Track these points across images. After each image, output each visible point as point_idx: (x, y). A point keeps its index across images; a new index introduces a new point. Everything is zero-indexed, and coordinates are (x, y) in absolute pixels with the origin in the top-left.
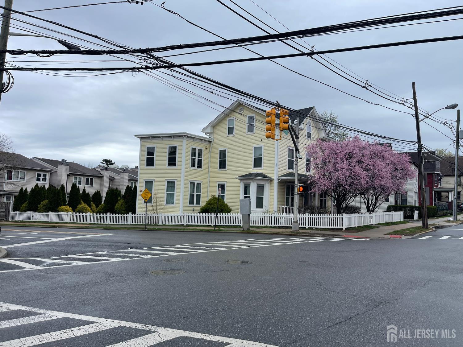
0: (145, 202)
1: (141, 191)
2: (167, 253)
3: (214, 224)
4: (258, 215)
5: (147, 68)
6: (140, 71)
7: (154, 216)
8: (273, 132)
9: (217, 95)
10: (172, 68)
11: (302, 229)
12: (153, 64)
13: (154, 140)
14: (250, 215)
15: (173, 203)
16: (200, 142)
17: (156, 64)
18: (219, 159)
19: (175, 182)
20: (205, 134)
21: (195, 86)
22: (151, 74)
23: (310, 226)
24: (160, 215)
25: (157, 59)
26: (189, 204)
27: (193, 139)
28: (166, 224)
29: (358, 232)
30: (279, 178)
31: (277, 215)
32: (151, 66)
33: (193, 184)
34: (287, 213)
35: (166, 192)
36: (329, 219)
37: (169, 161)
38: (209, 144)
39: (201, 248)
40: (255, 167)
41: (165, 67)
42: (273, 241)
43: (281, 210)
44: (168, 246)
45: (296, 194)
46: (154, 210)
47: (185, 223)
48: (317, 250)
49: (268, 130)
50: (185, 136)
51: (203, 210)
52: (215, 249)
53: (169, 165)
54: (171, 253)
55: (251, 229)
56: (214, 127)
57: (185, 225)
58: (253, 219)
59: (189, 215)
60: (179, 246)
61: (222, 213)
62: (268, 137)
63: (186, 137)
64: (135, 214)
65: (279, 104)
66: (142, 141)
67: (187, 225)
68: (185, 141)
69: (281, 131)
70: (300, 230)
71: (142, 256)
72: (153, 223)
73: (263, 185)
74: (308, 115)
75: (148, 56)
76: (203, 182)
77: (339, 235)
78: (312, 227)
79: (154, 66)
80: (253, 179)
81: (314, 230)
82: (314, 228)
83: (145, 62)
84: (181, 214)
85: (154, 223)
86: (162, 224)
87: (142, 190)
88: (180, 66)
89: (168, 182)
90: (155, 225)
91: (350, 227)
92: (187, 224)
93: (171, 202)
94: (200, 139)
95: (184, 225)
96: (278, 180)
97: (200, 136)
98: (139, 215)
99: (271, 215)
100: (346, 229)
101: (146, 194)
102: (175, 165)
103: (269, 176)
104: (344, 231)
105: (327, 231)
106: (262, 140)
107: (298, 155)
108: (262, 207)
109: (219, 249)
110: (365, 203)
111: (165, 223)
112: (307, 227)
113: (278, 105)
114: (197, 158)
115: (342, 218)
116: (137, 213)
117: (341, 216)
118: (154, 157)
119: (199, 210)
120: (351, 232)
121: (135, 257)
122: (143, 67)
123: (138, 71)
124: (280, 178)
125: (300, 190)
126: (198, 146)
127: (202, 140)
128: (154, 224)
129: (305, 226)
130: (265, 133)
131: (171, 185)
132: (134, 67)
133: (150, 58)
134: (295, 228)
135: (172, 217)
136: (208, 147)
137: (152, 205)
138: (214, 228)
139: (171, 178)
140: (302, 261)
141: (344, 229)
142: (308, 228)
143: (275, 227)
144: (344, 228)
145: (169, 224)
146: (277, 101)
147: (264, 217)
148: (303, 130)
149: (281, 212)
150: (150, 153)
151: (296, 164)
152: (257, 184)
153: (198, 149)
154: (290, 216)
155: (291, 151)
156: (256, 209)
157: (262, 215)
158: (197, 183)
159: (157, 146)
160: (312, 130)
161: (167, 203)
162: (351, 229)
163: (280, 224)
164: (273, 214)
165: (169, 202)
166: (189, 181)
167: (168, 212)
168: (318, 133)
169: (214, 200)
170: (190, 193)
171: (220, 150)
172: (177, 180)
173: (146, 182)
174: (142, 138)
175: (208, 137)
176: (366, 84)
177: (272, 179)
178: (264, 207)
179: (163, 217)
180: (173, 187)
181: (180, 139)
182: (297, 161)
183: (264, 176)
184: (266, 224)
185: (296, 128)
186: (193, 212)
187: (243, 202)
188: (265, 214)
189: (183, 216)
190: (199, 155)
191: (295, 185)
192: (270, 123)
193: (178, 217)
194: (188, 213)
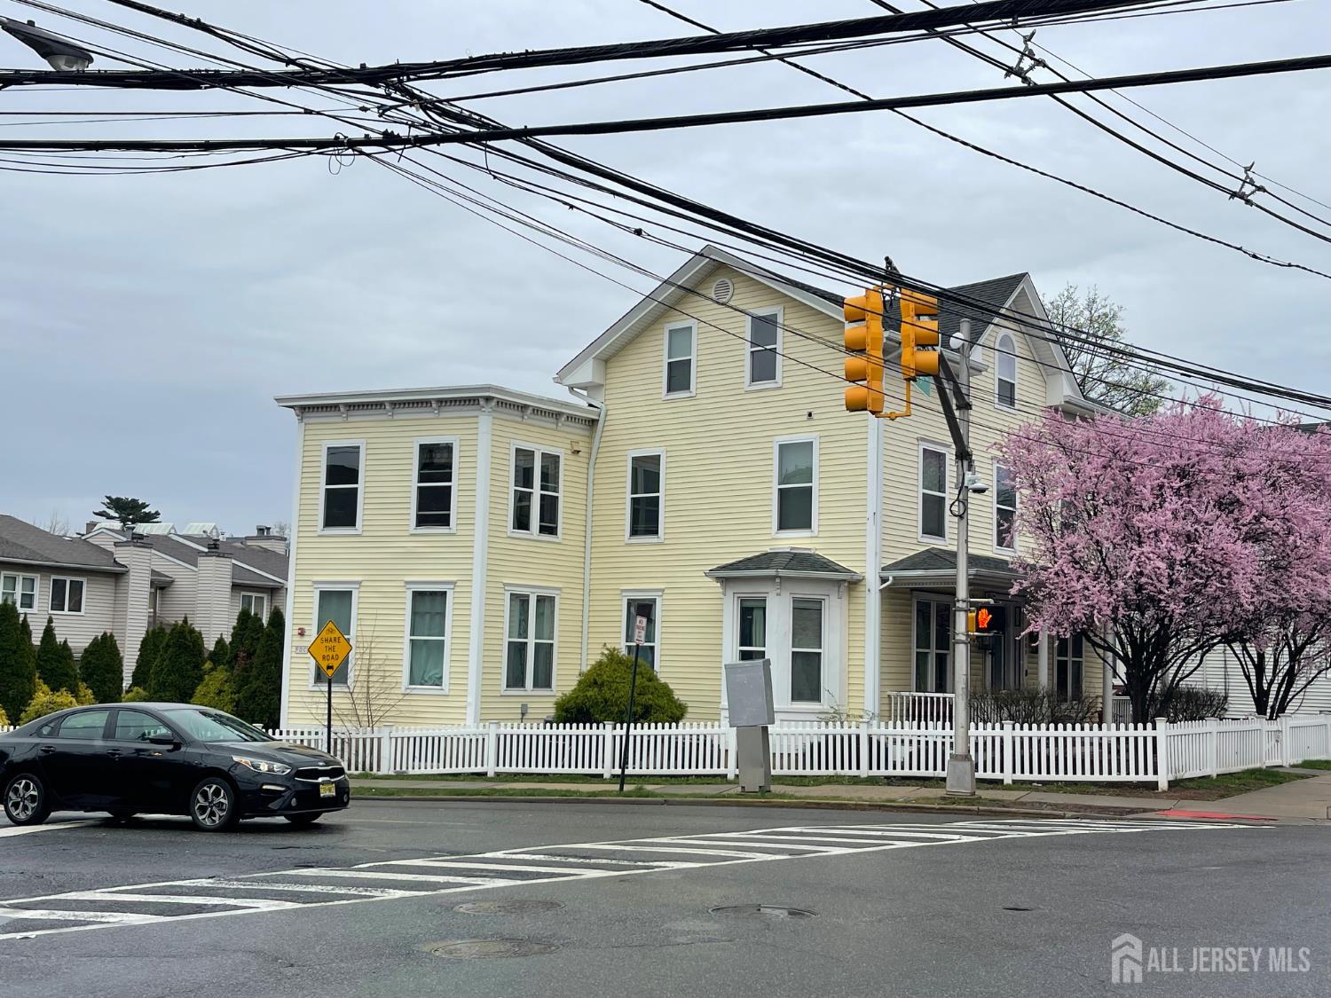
0: (319, 678)
1: (302, 633)
2: (465, 880)
3: (618, 771)
4: (800, 730)
5: (389, 140)
6: (362, 153)
7: (357, 740)
8: (875, 385)
9: (660, 241)
10: (489, 143)
11: (986, 785)
12: (410, 126)
13: (359, 419)
14: (771, 728)
15: (438, 681)
16: (549, 423)
17: (426, 124)
18: (629, 496)
19: (445, 593)
20: (571, 388)
21: (572, 207)
22: (404, 164)
23: (1018, 776)
24: (382, 732)
25: (426, 105)
26: (508, 686)
27: (519, 413)
28: (411, 772)
29: (1222, 797)
30: (885, 574)
31: (880, 730)
32: (402, 131)
33: (520, 601)
35: (408, 637)
36: (1092, 744)
37: (421, 506)
38: (587, 433)
39: (592, 861)
40: (782, 526)
41: (463, 138)
42: (879, 833)
43: (896, 710)
44: (453, 855)
45: (964, 638)
46: (360, 713)
47: (490, 769)
48: (1065, 867)
49: (853, 377)
50: (488, 399)
51: (567, 711)
52: (651, 864)
53: (422, 521)
54: (479, 881)
55: (775, 788)
56: (606, 361)
57: (491, 774)
58: (781, 746)
59: (508, 731)
60: (500, 855)
62: (854, 406)
63: (493, 403)
64: (277, 731)
65: (895, 269)
66: (305, 420)
67: (498, 774)
68: (486, 422)
69: (908, 380)
70: (979, 793)
71: (366, 891)
72: (353, 766)
73: (820, 602)
74: (1003, 311)
75: (393, 95)
76: (565, 591)
77: (1145, 811)
78: (1027, 776)
79: (414, 132)
80: (778, 580)
81: (1037, 789)
82: (1038, 782)
83: (381, 119)
84: (474, 730)
85: (357, 769)
86: (392, 772)
87: (306, 628)
88: (523, 135)
89: (417, 595)
90: (365, 776)
91: (1187, 776)
92: (501, 769)
93: (430, 678)
94: (552, 415)
95: (485, 774)
96: (884, 580)
97: (550, 401)
98: (295, 733)
99: (854, 731)
100: (1172, 784)
101: (331, 644)
102: (444, 521)
103: (843, 564)
104: (1164, 792)
105: (1093, 793)
106: (810, 415)
107: (968, 475)
108: (815, 696)
109: (667, 864)
110: (1248, 678)
111: (404, 769)
112: (1008, 781)
113: (891, 276)
114: (537, 492)
115: (1154, 739)
116: (284, 724)
117: (1149, 732)
118: (357, 489)
119: (551, 712)
120: (1192, 798)
121: (341, 897)
122: (373, 136)
123: (350, 151)
124: (891, 575)
125: (977, 623)
126: (541, 442)
127: (558, 414)
128: (360, 771)
129: (997, 775)
130: (843, 390)
131: (426, 605)
132: (337, 138)
133: (405, 103)
134: (959, 784)
135: (436, 741)
136: (581, 447)
137: (351, 693)
138: (617, 787)
139: (429, 578)
140: (1011, 906)
141: (1163, 785)
142: (1010, 782)
143: (872, 781)
144: (1163, 780)
145: (423, 771)
146: (887, 259)
147: (827, 736)
148: (983, 373)
149: (895, 716)
150: (342, 471)
151: (961, 517)
152: (795, 601)
153: (542, 453)
154: (935, 733)
155: (934, 461)
156: (790, 706)
157: (816, 731)
158: (538, 596)
159: (370, 441)
160: (1017, 370)
161: (412, 682)
162: (1191, 785)
163: (894, 768)
164: (861, 725)
165: (423, 678)
166: (506, 588)
167: (414, 719)
168: (1043, 384)
169: (615, 670)
170: (510, 637)
171: (634, 459)
172: (454, 583)
173: (324, 595)
174: (307, 409)
175: (584, 404)
176: (1245, 182)
177: (855, 577)
178: (824, 694)
179: (399, 741)
180: (438, 613)
181: (467, 411)
182: (963, 503)
183: (825, 563)
184: (835, 768)
185: (958, 363)
186: (522, 719)
187: (738, 676)
188: (831, 724)
189: (484, 739)
190: (545, 477)
191: (958, 601)
192: (862, 351)
193: (458, 739)
194: (502, 724)
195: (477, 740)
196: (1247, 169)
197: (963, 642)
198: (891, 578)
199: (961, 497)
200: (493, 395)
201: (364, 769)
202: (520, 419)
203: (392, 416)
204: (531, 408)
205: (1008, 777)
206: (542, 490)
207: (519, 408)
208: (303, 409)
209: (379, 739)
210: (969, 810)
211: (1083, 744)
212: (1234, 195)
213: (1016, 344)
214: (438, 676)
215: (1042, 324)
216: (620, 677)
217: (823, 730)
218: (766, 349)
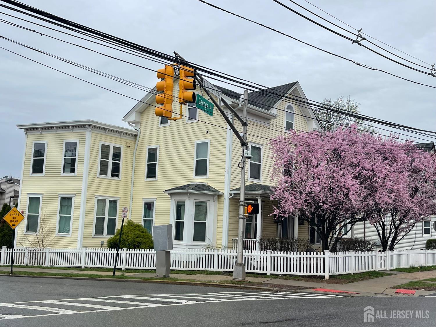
3: (113, 267)
4: (196, 252)
7: (38, 253)
11: (260, 276)
13: (46, 133)
14: (171, 252)
15: (68, 232)
16: (117, 135)
18: (147, 163)
19: (72, 198)
20: (129, 123)
23: (273, 272)
24: (46, 250)
26: (95, 234)
27: (104, 131)
28: (56, 266)
29: (350, 282)
30: (231, 193)
31: (225, 253)
33: (102, 202)
34: (249, 250)
35: (58, 215)
37: (65, 166)
38: (134, 140)
40: (197, 174)
43: (235, 245)
45: (242, 216)
46: (40, 243)
47: (83, 265)
50: (90, 125)
51: (110, 244)
53: (65, 171)
56: (141, 113)
57: (83, 267)
59: (90, 251)
61: (138, 250)
63: (91, 127)
66: (28, 134)
67: (85, 268)
68: (88, 134)
72: (36, 263)
73: (206, 203)
76: (121, 198)
78: (276, 272)
80: (188, 194)
82: (282, 275)
84: (78, 250)
86: (49, 266)
87: (24, 210)
89: (62, 199)
90: (40, 267)
91: (338, 273)
92: (87, 265)
93: (66, 230)
94: (119, 132)
95: (81, 267)
96: (231, 195)
97: (116, 127)
99: (212, 253)
100: (330, 277)
101: (15, 216)
102: (73, 171)
103: (217, 189)
104: (327, 280)
105: (298, 280)
106: (207, 132)
107: (245, 151)
108: (203, 240)
111: (53, 264)
112: (268, 274)
113: (178, 60)
114: (111, 161)
115: (324, 258)
116: (15, 247)
117: (322, 256)
118: (43, 159)
120: (336, 283)
124: (233, 193)
125: (248, 211)
126: (113, 142)
127: (121, 132)
129: (265, 272)
131: (66, 203)
134: (238, 276)
135: (65, 254)
136: (131, 145)
137: (37, 235)
139: (66, 192)
141: (327, 277)
142: (269, 275)
143: (218, 273)
144: (327, 275)
145: (60, 266)
146: (174, 52)
147: (205, 255)
148: (277, 118)
149: (235, 248)
150: (39, 152)
151: (242, 168)
152: (196, 202)
153: (113, 147)
154: (248, 254)
155: (256, 151)
156: (192, 243)
157: (202, 253)
158: (110, 200)
159: (49, 141)
160: (294, 118)
161: (60, 232)
162: (339, 277)
164: (215, 251)
165: (63, 230)
166: (96, 197)
167: (60, 246)
168: (306, 124)
169: (129, 228)
170: (97, 215)
171: (149, 149)
172: (75, 194)
173: (31, 198)
174: (28, 130)
175: (133, 129)
176: (358, 36)
177: (220, 194)
178: (206, 239)
179: (52, 254)
180: (70, 206)
181: (82, 130)
182: (243, 163)
183: (209, 188)
184: (205, 268)
186: (101, 246)
187: (158, 231)
188: (207, 250)
189: (81, 254)
190: (114, 155)
191: (240, 201)
193: (74, 254)
194: (88, 248)
195: (79, 254)
196: (359, 31)
197: (241, 218)
198: (233, 194)
199: (242, 160)
201: (40, 264)
202: (120, 137)
203: (57, 132)
205: (268, 273)
206: (113, 160)
207: (104, 129)
208: (27, 130)
209: (45, 253)
210: (237, 286)
212: (354, 41)
213: (294, 108)
214: (68, 230)
215: (304, 100)
216: (130, 231)
217: (204, 253)
218: (194, 107)
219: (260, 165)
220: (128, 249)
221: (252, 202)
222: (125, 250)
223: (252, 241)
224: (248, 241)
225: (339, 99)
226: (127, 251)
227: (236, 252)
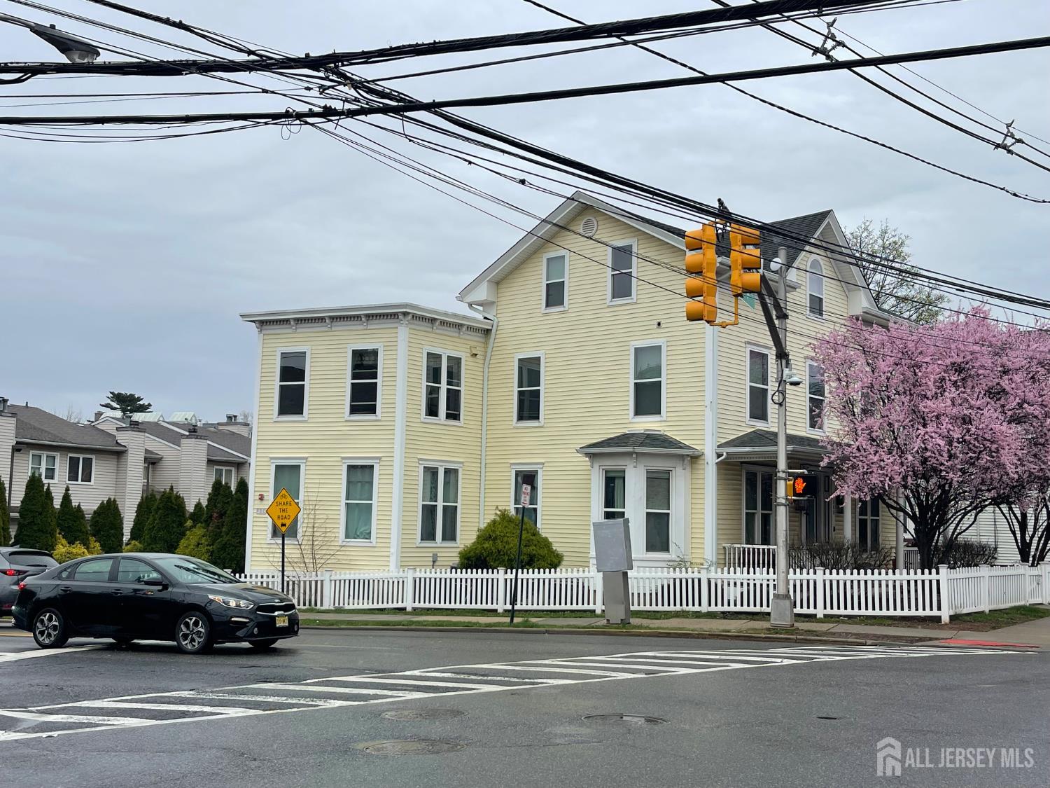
0: (275, 533)
1: (262, 498)
2: (389, 693)
4: (653, 574)
5: (328, 113)
6: (307, 123)
7: (305, 582)
8: (709, 300)
9: (539, 189)
10: (405, 114)
11: (803, 619)
12: (344, 101)
13: (306, 331)
14: (630, 574)
15: (368, 536)
16: (452, 332)
17: (356, 100)
18: (516, 389)
19: (373, 466)
20: (470, 305)
21: (470, 163)
22: (339, 131)
23: (829, 611)
24: (324, 576)
25: (357, 85)
26: (421, 540)
27: (430, 325)
28: (347, 607)
29: (994, 628)
30: (720, 450)
31: (717, 575)
32: (338, 105)
33: (432, 473)
35: (344, 501)
36: (887, 586)
37: (353, 399)
38: (483, 340)
39: (489, 678)
40: (638, 412)
41: (385, 110)
42: (717, 657)
43: (730, 559)
44: (379, 673)
45: (783, 501)
46: (307, 560)
47: (409, 605)
48: (867, 684)
49: (692, 294)
50: (405, 314)
51: (468, 559)
52: (536, 681)
53: (354, 410)
54: (400, 693)
55: (634, 621)
56: (498, 283)
57: (409, 609)
58: (638, 587)
59: (423, 575)
60: (416, 673)
61: (531, 570)
62: (693, 317)
63: (410, 317)
64: (243, 575)
65: (726, 208)
66: (264, 332)
67: (414, 609)
68: (402, 332)
69: (737, 296)
70: (798, 625)
71: (312, 701)
72: (302, 603)
73: (668, 472)
74: (812, 241)
75: (331, 77)
76: (466, 464)
77: (931, 639)
78: (835, 612)
79: (348, 106)
80: (634, 456)
81: (844, 622)
82: (845, 616)
83: (322, 96)
84: (396, 574)
85: (304, 605)
86: (332, 608)
87: (265, 494)
88: (432, 107)
89: (351, 468)
90: (311, 610)
91: (965, 611)
92: (417, 605)
93: (361, 533)
94: (455, 326)
95: (404, 609)
96: (719, 455)
97: (455, 315)
98: (257, 576)
99: (696, 575)
100: (952, 618)
101: (284, 507)
102: (372, 410)
103: (687, 443)
104: (946, 624)
105: (888, 625)
106: (659, 324)
107: (786, 371)
108: (665, 548)
109: (549, 681)
110: (1014, 532)
111: (341, 605)
112: (820, 615)
113: (723, 213)
114: (444, 387)
115: (938, 582)
116: (247, 571)
117: (934, 576)
118: (303, 385)
119: (457, 560)
120: (969, 629)
121: (293, 706)
122: (316, 109)
123: (298, 122)
124: (725, 451)
125: (794, 489)
126: (447, 347)
127: (460, 326)
128: (307, 606)
129: (812, 611)
130: (685, 305)
131: (359, 476)
132: (287, 111)
133: (340, 83)
134: (780, 619)
135: (366, 583)
136: (479, 351)
137: (300, 545)
138: (508, 620)
139: (360, 456)
140: (824, 716)
141: (945, 619)
142: (822, 616)
143: (711, 615)
144: (945, 614)
145: (356, 607)
146: (719, 200)
147: (675, 579)
148: (797, 290)
149: (730, 564)
150: (292, 372)
151: (780, 404)
152: (648, 472)
153: (448, 356)
154: (761, 577)
155: (759, 361)
156: (645, 556)
157: (667, 575)
158: (445, 469)
159: (314, 347)
160: (824, 287)
161: (347, 537)
162: (968, 618)
163: (729, 605)
164: (702, 571)
165: (356, 533)
166: (420, 462)
167: (350, 565)
168: (846, 298)
169: (506, 527)
170: (423, 501)
171: (520, 360)
172: (379, 458)
173: (279, 468)
174: (265, 323)
175: (480, 317)
176: (1006, 136)
177: (697, 453)
178: (672, 546)
179: (338, 582)
180: (367, 482)
181: (389, 324)
182: (782, 394)
183: (671, 442)
184: (681, 605)
185: (777, 282)
186: (433, 566)
187: (603, 531)
188: (677, 569)
189: (403, 582)
190: (450, 375)
191: (779, 472)
192: (699, 273)
193: (384, 581)
194: (418, 569)
195: (398, 582)
196: (1009, 126)
197: (783, 505)
198: (725, 454)
199: (780, 389)
200: (408, 310)
201: (310, 604)
202: (430, 330)
203: (331, 327)
204: (439, 321)
205: (820, 613)
206: (447, 385)
207: (429, 320)
208: (262, 323)
209: (322, 581)
210: (790, 639)
211: (880, 586)
212: (998, 146)
213: (823, 266)
214: (368, 532)
215: (844, 250)
216: (510, 532)
217: (672, 575)
218: (622, 273)
219: (767, 390)
220: (509, 571)
221: (803, 473)
222: (502, 570)
223: (754, 549)
224: (761, 550)
225: (863, 226)
226: (506, 573)
227: (774, 574)
